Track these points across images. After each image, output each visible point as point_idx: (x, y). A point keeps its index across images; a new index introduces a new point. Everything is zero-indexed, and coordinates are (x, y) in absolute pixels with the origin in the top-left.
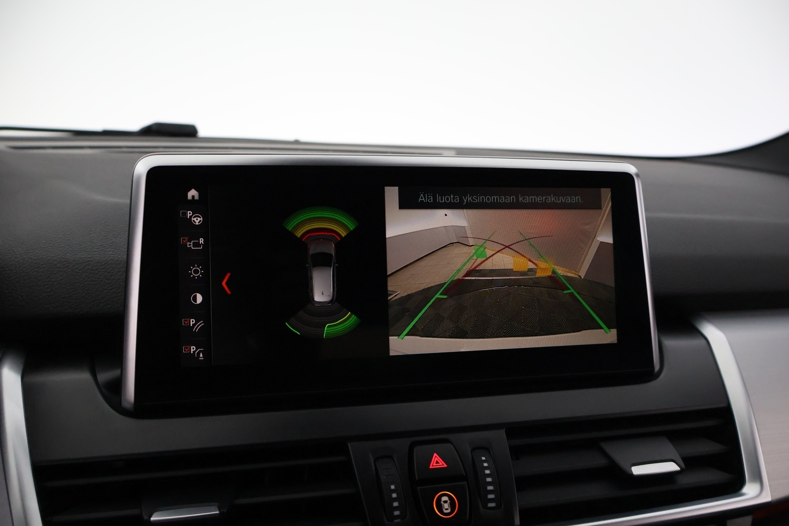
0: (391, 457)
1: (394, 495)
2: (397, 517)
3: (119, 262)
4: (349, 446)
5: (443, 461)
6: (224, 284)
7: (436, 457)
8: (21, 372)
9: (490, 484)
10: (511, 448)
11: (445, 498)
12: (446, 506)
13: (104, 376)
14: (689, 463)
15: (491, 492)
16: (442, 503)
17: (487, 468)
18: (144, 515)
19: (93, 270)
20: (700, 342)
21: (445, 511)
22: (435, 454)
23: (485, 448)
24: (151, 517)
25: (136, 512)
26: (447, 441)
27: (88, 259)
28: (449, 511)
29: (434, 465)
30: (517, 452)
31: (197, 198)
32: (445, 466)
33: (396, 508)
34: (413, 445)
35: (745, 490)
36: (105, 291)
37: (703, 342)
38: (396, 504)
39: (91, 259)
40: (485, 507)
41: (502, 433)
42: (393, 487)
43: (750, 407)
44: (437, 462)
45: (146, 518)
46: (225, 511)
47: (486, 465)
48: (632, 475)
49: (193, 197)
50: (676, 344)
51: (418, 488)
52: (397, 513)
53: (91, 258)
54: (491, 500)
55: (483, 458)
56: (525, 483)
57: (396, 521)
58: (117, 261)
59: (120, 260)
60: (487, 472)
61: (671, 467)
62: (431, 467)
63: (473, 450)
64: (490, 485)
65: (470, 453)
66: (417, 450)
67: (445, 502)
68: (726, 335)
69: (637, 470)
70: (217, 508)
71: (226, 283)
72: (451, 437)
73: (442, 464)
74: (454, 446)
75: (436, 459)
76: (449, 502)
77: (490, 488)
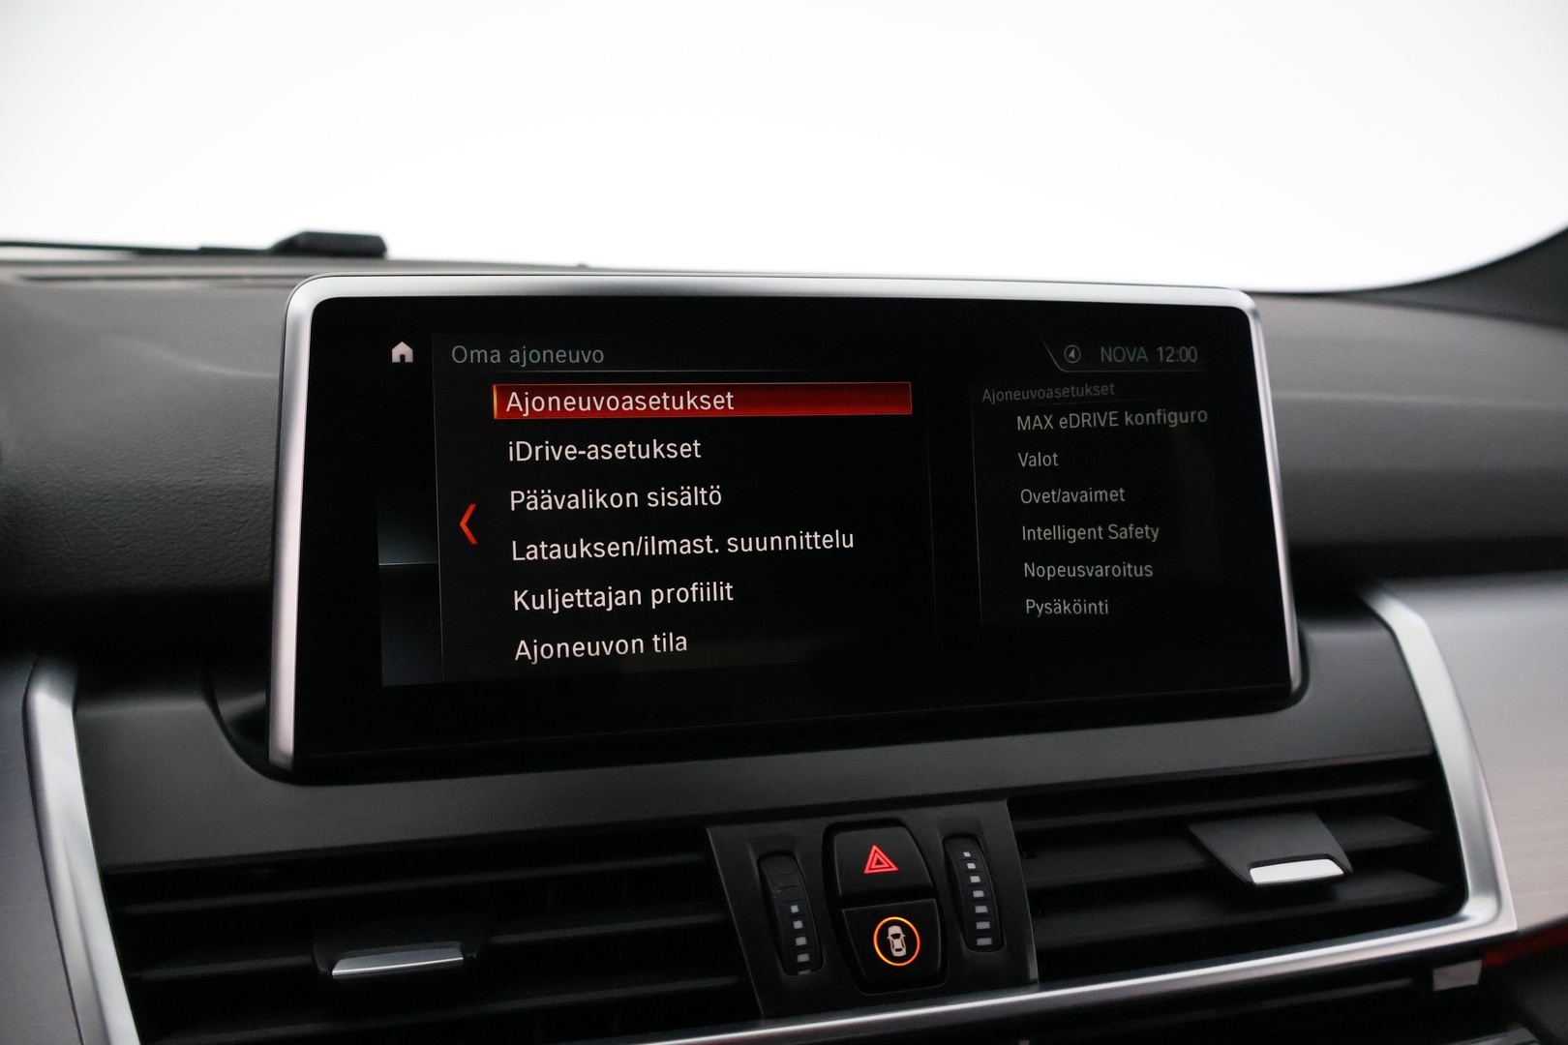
0: (790, 854)
1: (798, 925)
2: (804, 965)
3: (254, 489)
4: (709, 833)
5: (889, 858)
6: (463, 524)
7: (876, 851)
8: (71, 697)
9: (980, 901)
10: (1019, 836)
11: (894, 930)
12: (898, 943)
13: (234, 707)
14: (1361, 862)
15: (982, 917)
16: (890, 938)
17: (974, 872)
18: (319, 965)
19: (205, 504)
20: (1378, 635)
21: (896, 954)
22: (875, 848)
23: (971, 837)
24: (332, 968)
25: (302, 960)
26: (896, 823)
27: (195, 484)
28: (903, 953)
29: (873, 866)
30: (1030, 844)
31: (409, 358)
32: (895, 868)
33: (802, 949)
34: (831, 831)
35: (1468, 910)
36: (231, 544)
37: (1385, 633)
38: (801, 941)
39: (200, 484)
40: (972, 945)
41: (1003, 806)
42: (795, 909)
43: (1478, 766)
44: (878, 862)
45: (323, 969)
46: (475, 956)
47: (971, 866)
48: (1251, 884)
49: (402, 357)
50: (1332, 640)
51: (843, 911)
52: (803, 958)
53: (200, 481)
54: (984, 933)
55: (967, 854)
56: (1048, 901)
57: (801, 973)
58: (251, 486)
59: (258, 484)
60: (975, 879)
61: (1325, 869)
62: (867, 871)
63: (945, 840)
64: (981, 905)
65: (940, 843)
66: (840, 840)
67: (896, 936)
68: (1429, 624)
69: (1261, 876)
70: (459, 953)
71: (468, 524)
72: (905, 815)
73: (888, 866)
74: (910, 833)
75: (877, 856)
76: (902, 936)
77: (981, 909)
